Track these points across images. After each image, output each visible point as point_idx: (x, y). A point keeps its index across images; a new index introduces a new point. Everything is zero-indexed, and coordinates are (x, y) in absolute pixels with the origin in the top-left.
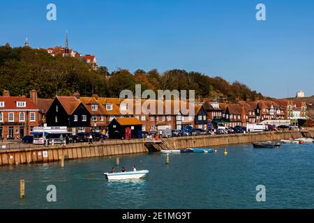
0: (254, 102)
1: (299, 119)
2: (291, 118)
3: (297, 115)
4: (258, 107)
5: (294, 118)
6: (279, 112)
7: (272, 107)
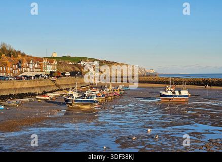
0: (17, 58)
1: (51, 72)
2: (45, 71)
3: (50, 69)
4: (20, 62)
5: (47, 71)
6: (36, 66)
7: (31, 62)
